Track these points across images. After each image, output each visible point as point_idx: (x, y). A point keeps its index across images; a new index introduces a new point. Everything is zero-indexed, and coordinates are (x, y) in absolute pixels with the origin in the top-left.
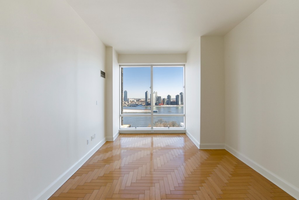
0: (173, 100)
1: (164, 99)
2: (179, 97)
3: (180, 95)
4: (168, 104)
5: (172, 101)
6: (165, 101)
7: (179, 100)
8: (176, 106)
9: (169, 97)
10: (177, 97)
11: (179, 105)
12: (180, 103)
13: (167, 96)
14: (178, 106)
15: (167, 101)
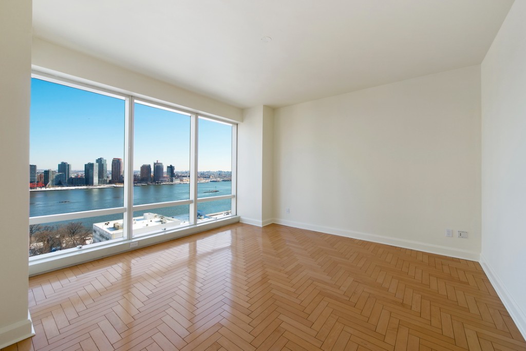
0: (76, 175)
1: (47, 173)
2: (95, 168)
3: (98, 164)
4: (59, 184)
5: (73, 177)
6: (52, 177)
7: (93, 175)
8: (85, 187)
9: (64, 167)
10: (89, 167)
11: (94, 184)
12: (96, 179)
13: (59, 165)
14: (91, 187)
15: (57, 177)
